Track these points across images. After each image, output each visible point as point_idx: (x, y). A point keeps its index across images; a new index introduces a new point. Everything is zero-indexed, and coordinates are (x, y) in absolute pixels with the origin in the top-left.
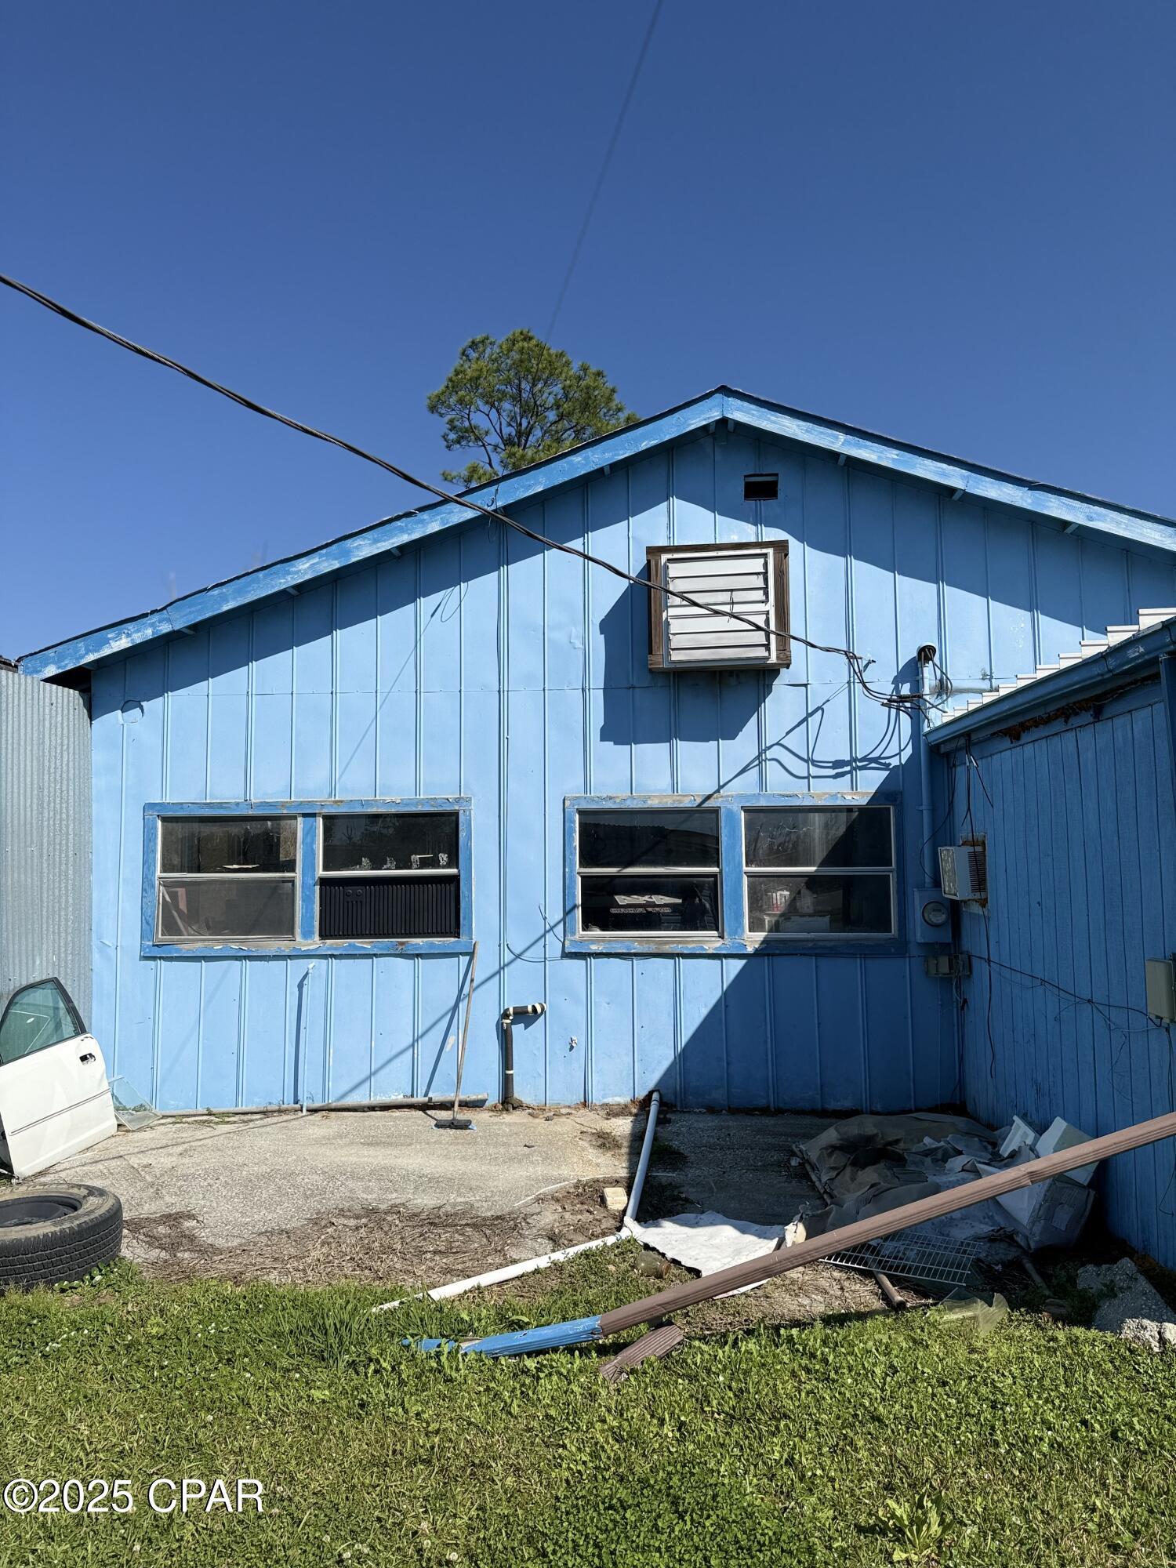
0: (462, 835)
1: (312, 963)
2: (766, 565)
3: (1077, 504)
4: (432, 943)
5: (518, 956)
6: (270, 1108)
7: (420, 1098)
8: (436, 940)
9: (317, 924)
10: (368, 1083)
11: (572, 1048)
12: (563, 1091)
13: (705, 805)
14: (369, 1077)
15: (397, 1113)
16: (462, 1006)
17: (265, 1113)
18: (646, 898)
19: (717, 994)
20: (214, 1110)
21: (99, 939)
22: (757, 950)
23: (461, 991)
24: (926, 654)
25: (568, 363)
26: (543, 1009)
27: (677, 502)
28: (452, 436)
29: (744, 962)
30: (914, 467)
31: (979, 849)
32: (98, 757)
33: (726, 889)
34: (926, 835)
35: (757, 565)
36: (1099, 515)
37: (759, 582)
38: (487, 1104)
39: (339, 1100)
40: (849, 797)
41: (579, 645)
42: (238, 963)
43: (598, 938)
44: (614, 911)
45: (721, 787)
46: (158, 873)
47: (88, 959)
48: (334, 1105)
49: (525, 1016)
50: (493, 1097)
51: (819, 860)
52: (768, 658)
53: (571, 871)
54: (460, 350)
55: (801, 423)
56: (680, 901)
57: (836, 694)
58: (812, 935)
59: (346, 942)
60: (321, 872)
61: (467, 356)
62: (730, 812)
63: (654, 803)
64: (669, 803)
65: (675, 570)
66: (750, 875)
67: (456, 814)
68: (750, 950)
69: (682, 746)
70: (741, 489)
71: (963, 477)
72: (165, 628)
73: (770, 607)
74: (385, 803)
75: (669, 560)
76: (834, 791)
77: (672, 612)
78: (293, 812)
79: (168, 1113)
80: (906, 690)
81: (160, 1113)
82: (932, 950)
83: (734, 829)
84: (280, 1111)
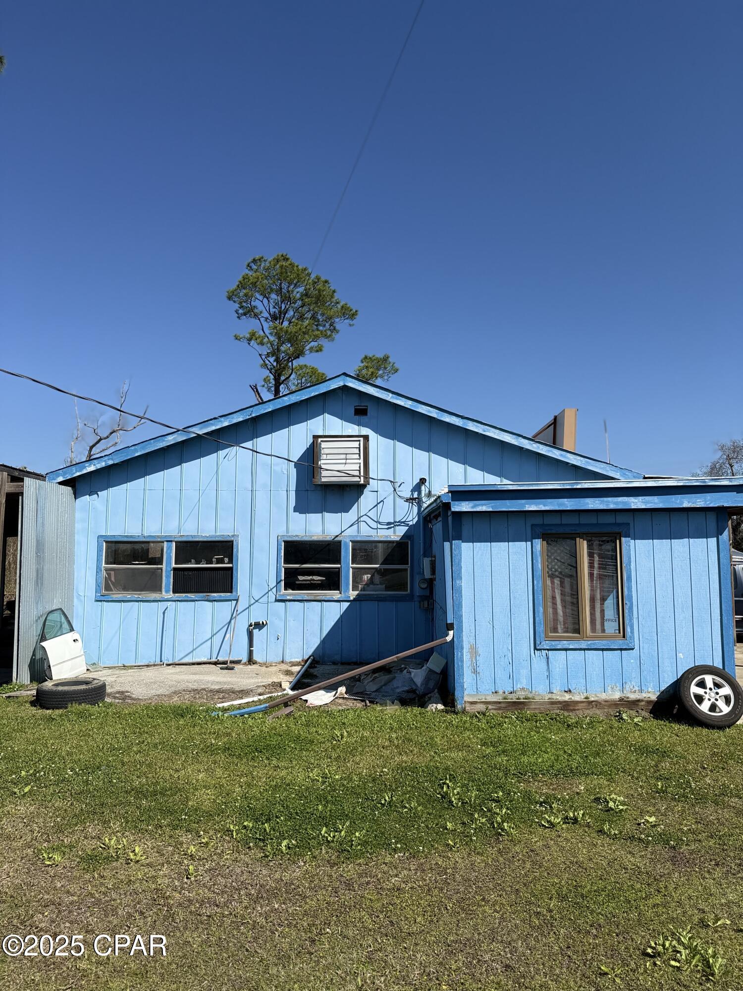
0: (235, 550)
1: (169, 603)
2: (360, 444)
3: (479, 425)
4: (221, 596)
5: (257, 601)
6: (150, 664)
7: (214, 660)
8: (222, 594)
9: (171, 587)
10: (192, 654)
11: (278, 639)
12: (274, 656)
13: (336, 539)
14: (193, 651)
15: (204, 666)
16: (233, 622)
17: (148, 666)
18: (311, 577)
19: (338, 616)
20: (126, 665)
21: (77, 592)
22: (354, 598)
23: (232, 615)
24: (423, 481)
25: (309, 275)
26: (266, 623)
27: (326, 415)
28: (241, 311)
29: (349, 603)
30: (418, 408)
31: (434, 559)
32: (78, 515)
33: (343, 574)
34: (422, 553)
35: (356, 444)
36: (488, 429)
37: (357, 451)
38: (242, 662)
39: (179, 660)
40: (392, 537)
41: (286, 472)
42: (137, 603)
43: (291, 593)
44: (297, 582)
45: (342, 532)
46: (103, 565)
47: (73, 602)
48: (177, 663)
49: (259, 626)
50: (245, 659)
51: (380, 563)
52: (360, 481)
53: (280, 566)
54: (246, 263)
55: (375, 389)
56: (324, 579)
57: (389, 495)
58: (377, 593)
59: (184, 595)
60: (174, 565)
61: (251, 267)
62: (346, 543)
63: (315, 538)
64: (321, 538)
65: (323, 445)
66: (353, 568)
67: (232, 542)
68: (352, 598)
69: (327, 515)
70: (353, 411)
71: (436, 413)
72: (110, 462)
73: (361, 461)
74: (202, 536)
75: (322, 441)
76: (387, 535)
77: (322, 462)
78: (162, 540)
79: (106, 666)
80: (416, 495)
81: (103, 666)
82: (423, 598)
83: (347, 549)
84: (154, 665)
